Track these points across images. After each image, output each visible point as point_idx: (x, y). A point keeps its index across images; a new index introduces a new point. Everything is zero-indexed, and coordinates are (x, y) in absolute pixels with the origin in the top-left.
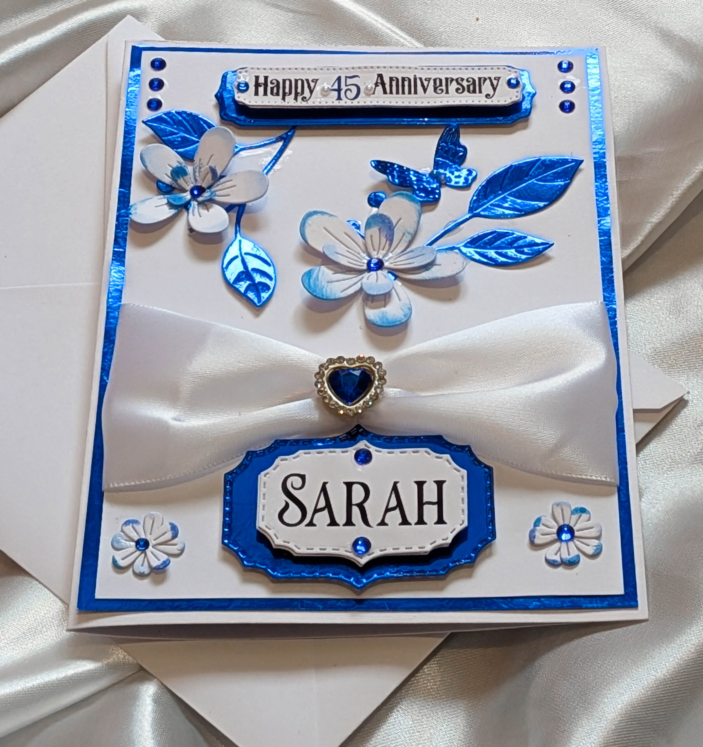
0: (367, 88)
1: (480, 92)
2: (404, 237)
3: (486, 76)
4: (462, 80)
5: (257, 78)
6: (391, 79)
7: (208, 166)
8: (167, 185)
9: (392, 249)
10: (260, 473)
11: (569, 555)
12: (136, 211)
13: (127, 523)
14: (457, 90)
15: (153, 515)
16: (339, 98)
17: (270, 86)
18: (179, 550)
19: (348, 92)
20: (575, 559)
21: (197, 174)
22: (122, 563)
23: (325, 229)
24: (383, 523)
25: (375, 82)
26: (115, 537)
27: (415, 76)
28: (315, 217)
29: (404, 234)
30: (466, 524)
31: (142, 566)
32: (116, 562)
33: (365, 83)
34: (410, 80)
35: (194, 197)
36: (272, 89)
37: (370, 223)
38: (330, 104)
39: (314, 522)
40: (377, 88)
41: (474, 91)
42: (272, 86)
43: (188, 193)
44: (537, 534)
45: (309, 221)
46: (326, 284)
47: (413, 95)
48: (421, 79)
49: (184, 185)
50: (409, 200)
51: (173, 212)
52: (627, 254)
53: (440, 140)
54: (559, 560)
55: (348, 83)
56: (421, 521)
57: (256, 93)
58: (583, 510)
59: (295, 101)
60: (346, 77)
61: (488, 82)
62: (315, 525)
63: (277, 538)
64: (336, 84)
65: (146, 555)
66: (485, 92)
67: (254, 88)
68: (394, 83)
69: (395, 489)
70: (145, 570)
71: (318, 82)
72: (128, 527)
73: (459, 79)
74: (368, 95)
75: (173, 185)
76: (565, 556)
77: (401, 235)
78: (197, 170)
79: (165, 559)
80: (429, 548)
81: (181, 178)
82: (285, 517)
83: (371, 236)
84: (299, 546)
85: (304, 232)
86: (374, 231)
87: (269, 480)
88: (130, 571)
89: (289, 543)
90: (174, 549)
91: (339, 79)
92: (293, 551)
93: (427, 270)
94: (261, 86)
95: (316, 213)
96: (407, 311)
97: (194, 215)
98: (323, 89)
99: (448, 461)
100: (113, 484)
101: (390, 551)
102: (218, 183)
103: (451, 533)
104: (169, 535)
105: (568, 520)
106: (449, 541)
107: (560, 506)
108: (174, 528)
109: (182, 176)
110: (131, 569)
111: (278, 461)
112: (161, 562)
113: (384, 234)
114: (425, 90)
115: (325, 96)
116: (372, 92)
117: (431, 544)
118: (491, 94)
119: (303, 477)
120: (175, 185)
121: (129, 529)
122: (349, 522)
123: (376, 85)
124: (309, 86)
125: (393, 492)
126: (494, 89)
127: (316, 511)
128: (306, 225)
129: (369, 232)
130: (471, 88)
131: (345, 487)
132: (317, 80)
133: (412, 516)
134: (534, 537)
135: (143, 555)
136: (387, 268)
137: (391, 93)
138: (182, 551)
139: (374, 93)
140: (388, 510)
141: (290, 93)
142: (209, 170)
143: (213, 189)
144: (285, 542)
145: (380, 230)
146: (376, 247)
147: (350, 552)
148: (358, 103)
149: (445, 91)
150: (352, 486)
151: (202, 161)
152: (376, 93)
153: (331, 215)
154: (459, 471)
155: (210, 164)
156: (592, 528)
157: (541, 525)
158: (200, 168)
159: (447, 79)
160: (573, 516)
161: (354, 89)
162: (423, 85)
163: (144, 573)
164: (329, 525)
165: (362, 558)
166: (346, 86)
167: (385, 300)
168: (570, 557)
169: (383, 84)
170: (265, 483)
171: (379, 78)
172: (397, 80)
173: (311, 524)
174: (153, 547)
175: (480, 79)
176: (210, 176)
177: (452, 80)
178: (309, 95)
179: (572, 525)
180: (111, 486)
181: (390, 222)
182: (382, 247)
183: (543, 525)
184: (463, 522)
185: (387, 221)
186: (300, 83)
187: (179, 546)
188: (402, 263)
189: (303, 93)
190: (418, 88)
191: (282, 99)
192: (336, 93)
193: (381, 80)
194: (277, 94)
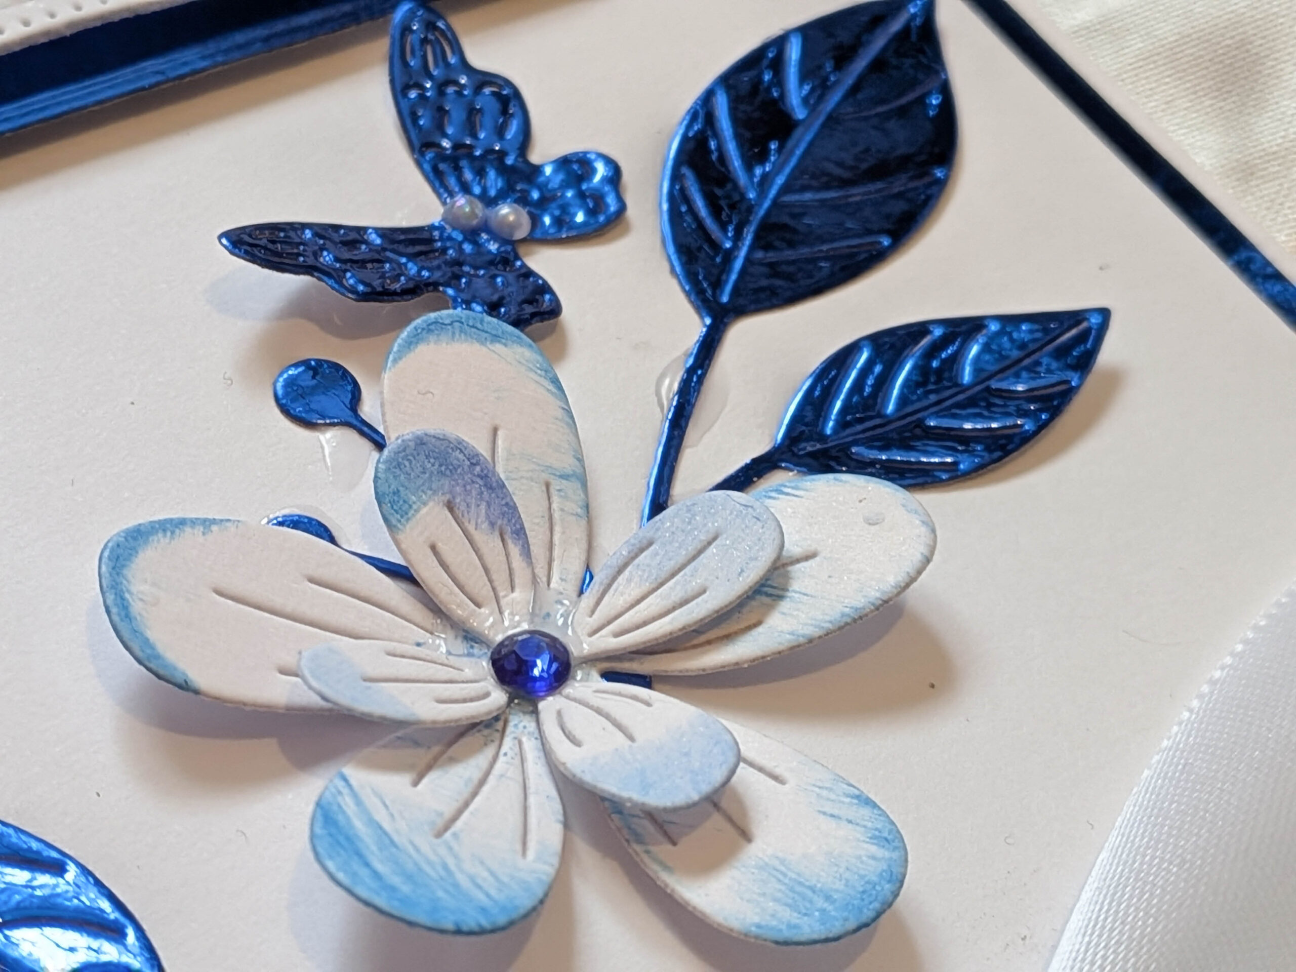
2: (555, 498)
23: (220, 592)
29: (548, 486)
37: (397, 493)
45: (135, 584)
46: (441, 846)
50: (482, 343)
53: (393, 84)
77: (540, 492)
83: (433, 548)
86: (432, 519)
95: (137, 537)
96: (856, 813)
113: (477, 519)
128: (136, 607)
129: (416, 531)
136: (591, 660)
145: (450, 507)
146: (478, 583)
153: (207, 523)
181: (474, 460)
182: (500, 578)
185: (458, 456)
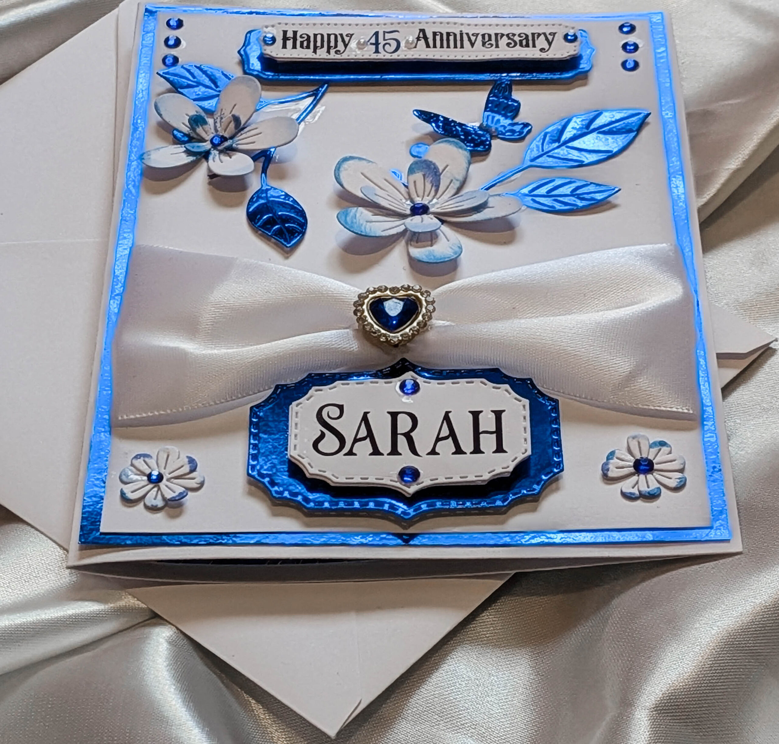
0: (407, 42)
1: (534, 46)
2: (452, 184)
3: (540, 32)
4: (514, 35)
5: (285, 32)
6: (435, 34)
7: (230, 115)
8: (185, 135)
9: (438, 196)
10: (291, 404)
11: (648, 487)
12: (149, 157)
13: (137, 457)
14: (508, 45)
15: (167, 449)
16: (377, 51)
17: (299, 40)
18: (198, 484)
19: (387, 46)
20: (655, 491)
21: (218, 125)
22: (133, 496)
23: (362, 174)
24: (433, 452)
25: (417, 36)
26: (124, 470)
27: (461, 31)
28: (351, 162)
29: (452, 181)
30: (529, 453)
31: (155, 499)
32: (125, 494)
33: (405, 38)
34: (455, 35)
35: (215, 146)
36: (302, 43)
37: (413, 168)
38: (366, 56)
39: (354, 451)
40: (419, 42)
41: (527, 45)
42: (302, 40)
43: (209, 142)
44: (611, 466)
45: (346, 165)
46: (365, 223)
47: (459, 49)
48: (467, 34)
49: (203, 135)
50: (457, 147)
51: (191, 159)
52: (702, 203)
53: (489, 94)
54: (637, 493)
55: (386, 38)
56: (477, 450)
57: (284, 46)
58: (663, 444)
59: (327, 54)
60: (384, 32)
61: (542, 37)
62: (355, 455)
63: (312, 467)
64: (374, 38)
65: (159, 489)
66: (539, 46)
67: (282, 41)
68: (438, 38)
69: (447, 418)
70: (159, 503)
71: (353, 36)
72: (139, 460)
73: (511, 35)
74: (409, 48)
75: (192, 135)
76: (644, 488)
77: (449, 181)
78: (218, 120)
79: (181, 491)
80: (487, 476)
81: (201, 128)
82: (320, 446)
83: (415, 182)
84: (337, 476)
85: (339, 175)
86: (418, 176)
87: (301, 410)
88: (141, 505)
89: (325, 472)
90: (192, 484)
91: (376, 34)
92: (329, 479)
93: (479, 212)
94: (289, 40)
95: (352, 158)
96: (457, 249)
97: (214, 161)
98: (359, 43)
99: (507, 391)
100: (122, 417)
101: (442, 480)
102: (242, 132)
103: (513, 461)
104: (186, 469)
105: (647, 454)
106: (511, 469)
107: (636, 439)
108: (191, 461)
109: (202, 126)
110: (142, 504)
111: (312, 391)
112: (177, 494)
113: (429, 180)
114: (472, 45)
115: (361, 49)
116: (414, 45)
117: (489, 473)
118: (547, 48)
119: (341, 407)
120: (193, 135)
121: (139, 464)
122: (394, 451)
123: (418, 39)
124: (343, 41)
125: (445, 421)
126: (550, 44)
127: (356, 440)
128: (342, 169)
129: (413, 177)
130: (524, 42)
131: (389, 417)
132: (352, 35)
133: (467, 444)
134: (608, 470)
135: (156, 489)
136: (433, 213)
137: (435, 46)
138: (202, 484)
139: (415, 47)
140: (438, 439)
141: (322, 46)
142: (232, 119)
143: (236, 139)
144: (320, 471)
145: (424, 176)
146: (421, 192)
147: (396, 482)
148: (398, 56)
149: (494, 46)
150: (397, 415)
151: (224, 110)
152: (418, 46)
153: (369, 161)
154: (520, 401)
155: (233, 113)
156: (674, 461)
157: (615, 458)
158: (222, 118)
159: (496, 35)
160: (651, 450)
161: (394, 44)
162: (470, 39)
163: (156, 506)
164: (371, 454)
165: (409, 488)
166: (384, 40)
167: (432, 241)
168: (649, 490)
169: (426, 38)
170: (297, 413)
171: (421, 33)
172: (442, 35)
173: (350, 453)
174: (168, 480)
175: (533, 34)
176: (232, 125)
177: (502, 35)
178: (344, 48)
179: (651, 457)
180: (120, 418)
181: (436, 168)
182: (426, 193)
183: (618, 458)
184: (526, 451)
185: (433, 166)
186: (332, 38)
187: (199, 480)
188: (451, 206)
189: (336, 46)
190: (464, 42)
191: (313, 52)
192: (374, 46)
193: (423, 34)
194: (308, 47)
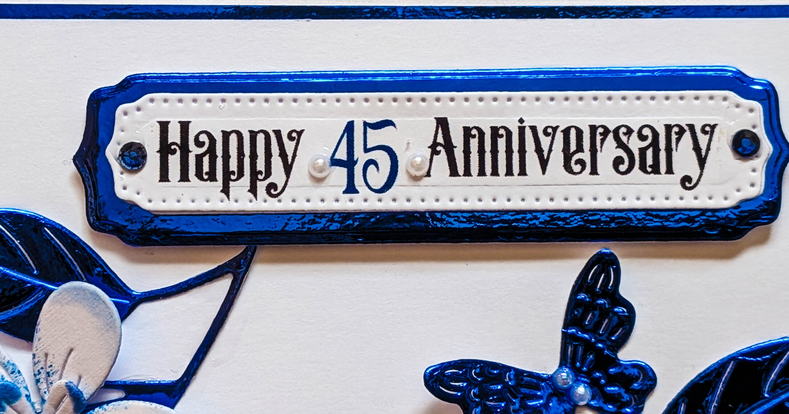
0: (412, 159)
1: (670, 171)
4: (629, 131)
5: (164, 126)
6: (467, 131)
14: (618, 161)
16: (351, 189)
17: (194, 150)
19: (372, 168)
25: (430, 143)
27: (521, 121)
33: (408, 146)
34: (509, 133)
36: (199, 160)
38: (330, 204)
40: (435, 159)
41: (656, 170)
42: (199, 151)
47: (516, 178)
48: (534, 129)
57: (164, 177)
59: (251, 196)
60: (366, 125)
64: (344, 145)
66: (679, 173)
67: (158, 158)
68: (474, 143)
71: (303, 139)
73: (623, 130)
74: (416, 179)
81: (8, 408)
91: (350, 130)
94: (174, 152)
98: (314, 166)
109: (9, 403)
114: (544, 163)
115: (319, 180)
116: (424, 171)
118: (695, 175)
123: (434, 146)
124: (283, 154)
126: (702, 162)
130: (650, 161)
132: (300, 134)
137: (467, 173)
139: (428, 174)
141: (241, 174)
148: (395, 201)
149: (589, 168)
151: (50, 358)
152: (433, 173)
159: (593, 129)
161: (383, 158)
162: (539, 148)
166: (366, 150)
169: (449, 147)
171: (440, 131)
172: (481, 135)
175: (669, 128)
177: (606, 132)
178: (284, 177)
186: (261, 138)
189: (268, 173)
190: (527, 155)
191: (222, 191)
192: (344, 171)
193: (444, 137)
194: (212, 177)
